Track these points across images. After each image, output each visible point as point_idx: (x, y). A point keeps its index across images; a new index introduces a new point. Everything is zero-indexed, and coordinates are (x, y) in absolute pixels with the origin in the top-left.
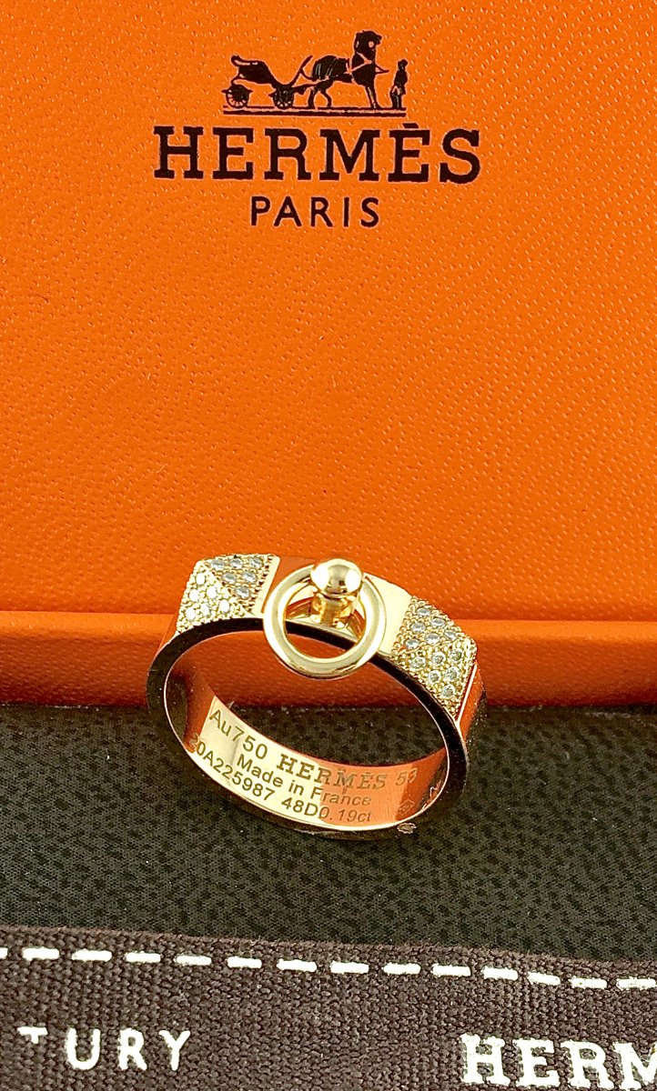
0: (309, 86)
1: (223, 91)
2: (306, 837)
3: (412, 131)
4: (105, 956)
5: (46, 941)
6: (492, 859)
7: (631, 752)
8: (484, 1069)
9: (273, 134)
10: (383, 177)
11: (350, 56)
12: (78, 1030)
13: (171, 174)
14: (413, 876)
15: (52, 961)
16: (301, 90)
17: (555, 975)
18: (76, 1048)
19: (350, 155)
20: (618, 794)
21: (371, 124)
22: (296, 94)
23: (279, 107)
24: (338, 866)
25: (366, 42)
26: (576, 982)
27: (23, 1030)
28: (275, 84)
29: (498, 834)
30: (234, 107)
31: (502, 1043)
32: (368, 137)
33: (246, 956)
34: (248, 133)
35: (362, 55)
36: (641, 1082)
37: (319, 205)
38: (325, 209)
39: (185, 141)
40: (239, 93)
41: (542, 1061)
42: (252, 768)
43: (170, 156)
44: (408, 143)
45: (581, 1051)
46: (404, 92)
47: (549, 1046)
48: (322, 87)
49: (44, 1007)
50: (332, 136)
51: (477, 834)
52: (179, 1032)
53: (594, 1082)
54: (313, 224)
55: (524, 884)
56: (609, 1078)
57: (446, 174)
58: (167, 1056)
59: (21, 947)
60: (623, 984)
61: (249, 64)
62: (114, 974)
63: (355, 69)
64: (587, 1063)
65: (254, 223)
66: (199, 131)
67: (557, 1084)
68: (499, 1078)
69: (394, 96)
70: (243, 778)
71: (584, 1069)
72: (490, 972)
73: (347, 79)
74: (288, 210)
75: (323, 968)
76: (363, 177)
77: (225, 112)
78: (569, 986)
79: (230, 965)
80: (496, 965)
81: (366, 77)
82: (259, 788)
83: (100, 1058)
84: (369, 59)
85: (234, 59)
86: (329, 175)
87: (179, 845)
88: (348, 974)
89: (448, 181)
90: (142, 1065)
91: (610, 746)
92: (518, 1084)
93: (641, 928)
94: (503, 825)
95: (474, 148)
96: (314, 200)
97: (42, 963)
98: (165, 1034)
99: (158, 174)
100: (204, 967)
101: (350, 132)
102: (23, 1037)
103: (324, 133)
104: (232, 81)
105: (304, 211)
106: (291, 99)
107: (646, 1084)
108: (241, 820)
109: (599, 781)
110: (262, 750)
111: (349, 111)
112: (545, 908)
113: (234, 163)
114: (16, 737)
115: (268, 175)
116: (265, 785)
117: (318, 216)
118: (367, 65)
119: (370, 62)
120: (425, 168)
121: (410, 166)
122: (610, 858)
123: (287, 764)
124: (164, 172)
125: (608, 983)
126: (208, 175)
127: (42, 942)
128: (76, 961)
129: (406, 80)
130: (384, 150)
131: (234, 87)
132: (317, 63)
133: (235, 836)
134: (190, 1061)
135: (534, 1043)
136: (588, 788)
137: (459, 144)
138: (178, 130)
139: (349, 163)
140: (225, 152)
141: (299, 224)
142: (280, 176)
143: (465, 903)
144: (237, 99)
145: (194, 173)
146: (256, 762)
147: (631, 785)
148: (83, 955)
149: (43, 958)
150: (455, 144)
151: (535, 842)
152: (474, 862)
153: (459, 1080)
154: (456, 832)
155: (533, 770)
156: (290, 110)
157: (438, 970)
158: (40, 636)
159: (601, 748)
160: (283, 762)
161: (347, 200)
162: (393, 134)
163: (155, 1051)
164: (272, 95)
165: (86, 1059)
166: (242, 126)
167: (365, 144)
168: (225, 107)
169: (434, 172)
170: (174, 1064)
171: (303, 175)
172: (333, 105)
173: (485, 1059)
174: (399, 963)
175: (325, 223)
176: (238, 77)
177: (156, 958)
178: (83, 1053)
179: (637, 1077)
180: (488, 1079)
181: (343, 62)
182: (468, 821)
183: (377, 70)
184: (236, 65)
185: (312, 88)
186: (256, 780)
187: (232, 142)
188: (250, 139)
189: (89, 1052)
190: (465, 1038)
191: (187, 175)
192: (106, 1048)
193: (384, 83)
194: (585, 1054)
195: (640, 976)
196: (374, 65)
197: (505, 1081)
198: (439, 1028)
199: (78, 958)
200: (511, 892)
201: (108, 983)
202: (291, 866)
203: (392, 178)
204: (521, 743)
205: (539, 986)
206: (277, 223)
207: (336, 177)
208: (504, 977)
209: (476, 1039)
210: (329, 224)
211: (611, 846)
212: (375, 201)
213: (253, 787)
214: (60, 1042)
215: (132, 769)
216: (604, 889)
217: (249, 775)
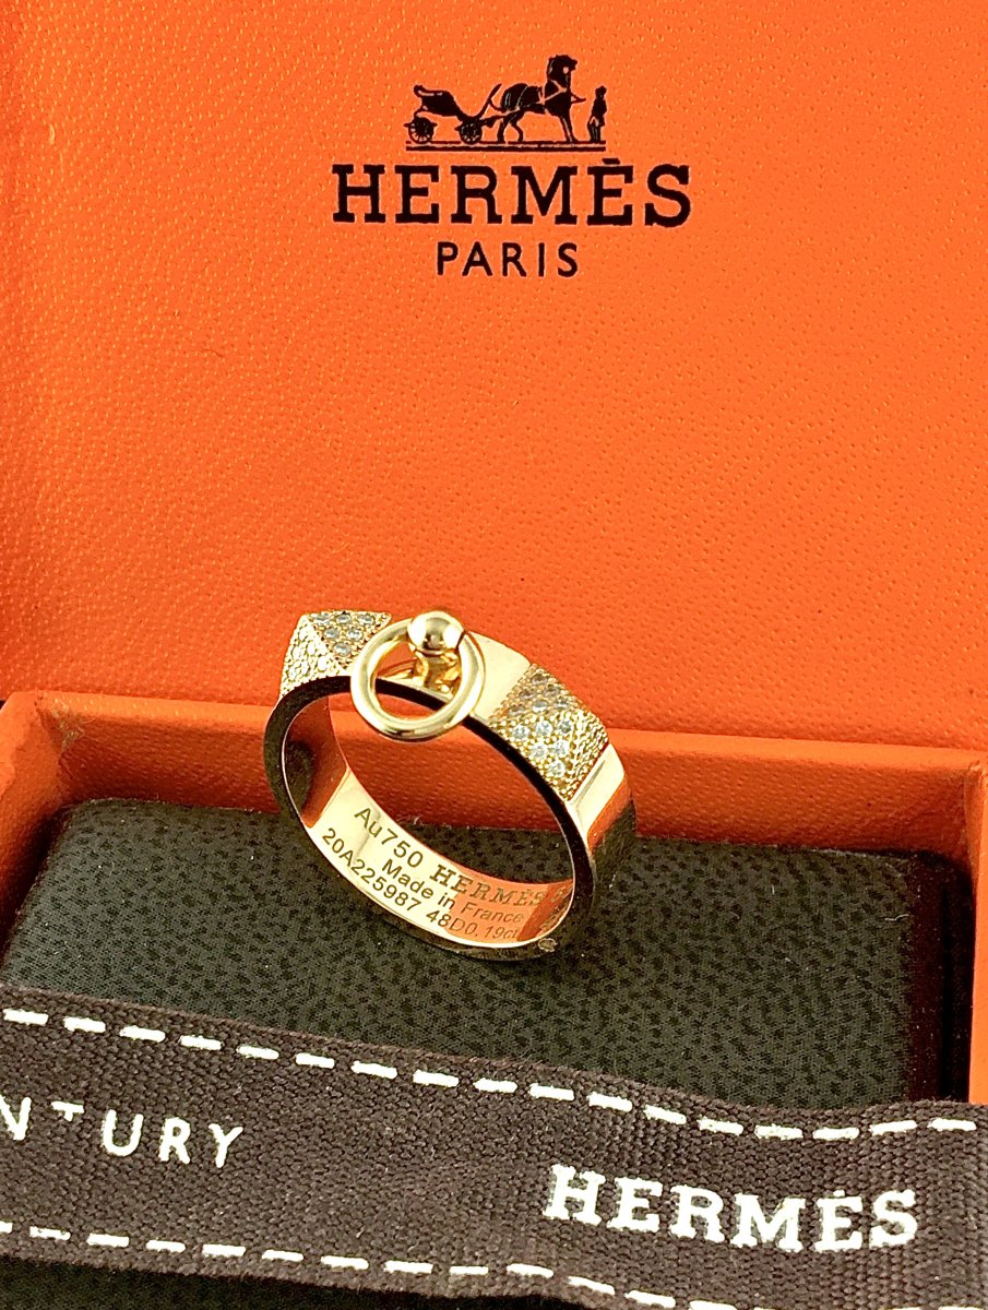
0: (498, 117)
1: (406, 125)
2: (449, 954)
3: (612, 167)
4: (158, 1036)
5: (92, 1012)
6: (656, 994)
7: (851, 891)
8: (572, 1204)
9: (461, 172)
10: (582, 220)
11: (543, 84)
12: (119, 1113)
13: (350, 218)
14: (560, 1004)
15: (96, 1034)
16: (490, 122)
17: (682, 1112)
18: (114, 1131)
19: (544, 195)
20: (822, 935)
21: (567, 159)
22: (484, 128)
23: (465, 142)
24: (477, 988)
25: (560, 67)
26: (705, 1123)
27: (57, 1105)
28: (461, 116)
29: (668, 967)
30: (417, 142)
31: (602, 1179)
32: (564, 174)
33: (318, 1053)
34: (433, 171)
35: (555, 82)
36: (759, 1239)
37: (511, 252)
38: (518, 255)
39: (365, 180)
40: (422, 127)
41: (644, 1203)
42: (399, 875)
43: (349, 198)
44: (609, 182)
45: (693, 1198)
46: (602, 123)
47: (656, 1188)
48: (513, 119)
49: (84, 1084)
50: (524, 174)
51: (647, 967)
52: (231, 1128)
53: (701, 1232)
54: (505, 273)
55: (685, 1022)
56: (721, 1231)
57: (652, 216)
58: (213, 1151)
59: (64, 1015)
60: (763, 1132)
61: (432, 95)
62: (165, 1057)
63: (548, 98)
64: (698, 1211)
65: (440, 272)
66: (380, 169)
67: (655, 1229)
68: (589, 1216)
69: (591, 127)
70: (386, 885)
71: (692, 1217)
72: (596, 1099)
73: (539, 109)
74: (477, 258)
75: (405, 1075)
76: (559, 220)
77: (408, 149)
78: (696, 1127)
79: (299, 1061)
80: (607, 1093)
81: (561, 107)
82: (404, 897)
83: (139, 1145)
84: (563, 86)
85: (417, 89)
86: (522, 217)
87: (305, 951)
88: (434, 1086)
89: (655, 224)
90: (184, 1158)
91: (827, 883)
92: (610, 1225)
93: (811, 1080)
94: (677, 958)
95: (683, 186)
96: (506, 246)
97: (86, 1036)
98: (215, 1129)
99: (337, 217)
100: (269, 1061)
101: (544, 168)
102: (57, 1112)
103: (516, 170)
104: (415, 114)
105: (494, 258)
106: (480, 133)
107: (764, 1241)
108: (382, 933)
109: (804, 920)
110: (417, 857)
111: (543, 146)
112: (704, 1049)
113: (419, 205)
114: (161, 831)
115: (455, 218)
116: (411, 894)
117: (510, 265)
118: (562, 94)
119: (565, 90)
120: (628, 209)
121: (612, 207)
122: (794, 1002)
123: (443, 875)
124: (343, 216)
125: (745, 1129)
126: (390, 219)
127: (87, 1012)
128: (124, 1037)
129: (605, 110)
130: (582, 189)
131: (417, 119)
132: (506, 92)
133: (370, 948)
134: (237, 1159)
135: (640, 1183)
136: (787, 927)
137: (667, 181)
138: (358, 169)
139: (544, 204)
140: (408, 192)
141: (489, 273)
142: (468, 219)
143: (612, 1038)
144: (420, 133)
145: (375, 216)
146: (406, 870)
147: (840, 926)
148: (132, 1032)
149: (87, 1031)
150: (662, 181)
151: (711, 979)
152: (634, 996)
153: (540, 1213)
154: (622, 962)
155: (727, 902)
156: (478, 145)
157: (536, 1091)
158: (206, 728)
159: (815, 885)
160: (438, 873)
161: (542, 246)
162: (591, 170)
163: (200, 1144)
164: (458, 129)
165: (124, 1144)
166: (425, 163)
167: (561, 183)
168: (408, 142)
169: (639, 215)
170: (220, 1161)
171: (494, 218)
172: (525, 139)
173: (577, 1194)
174: (494, 1079)
175: (518, 272)
176: (421, 110)
177: (215, 1045)
178: (121, 1137)
179: (755, 1232)
180: (574, 1215)
181: (533, 92)
182: (639, 950)
183: (573, 99)
184: (419, 96)
185: (502, 120)
186: (401, 888)
187: (416, 180)
188: (435, 178)
189: (129, 1136)
190: (558, 1169)
191: (369, 218)
192: (148, 1136)
193: (580, 114)
194: (697, 1201)
195: (785, 1125)
196: (569, 93)
197: (595, 1220)
198: (530, 1155)
199: (127, 1035)
200: (669, 1030)
201: (158, 1065)
202: (425, 983)
203: (592, 220)
204: (722, 874)
205: (659, 1122)
206: (465, 273)
207: (529, 219)
208: (614, 1107)
209: (571, 1171)
210: (523, 273)
211: (799, 990)
212: (573, 247)
213: (397, 895)
214: (96, 1123)
215: (275, 872)
216: (778, 1034)
217: (395, 882)
